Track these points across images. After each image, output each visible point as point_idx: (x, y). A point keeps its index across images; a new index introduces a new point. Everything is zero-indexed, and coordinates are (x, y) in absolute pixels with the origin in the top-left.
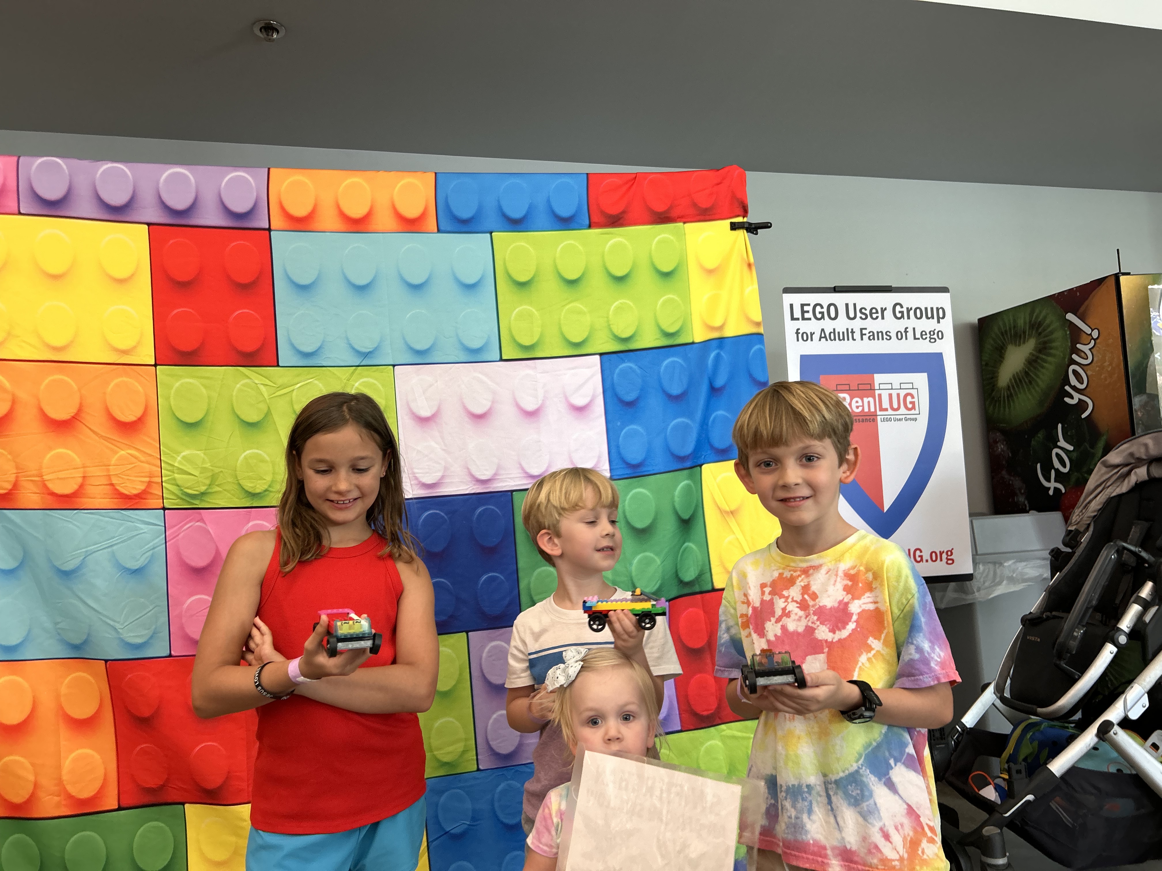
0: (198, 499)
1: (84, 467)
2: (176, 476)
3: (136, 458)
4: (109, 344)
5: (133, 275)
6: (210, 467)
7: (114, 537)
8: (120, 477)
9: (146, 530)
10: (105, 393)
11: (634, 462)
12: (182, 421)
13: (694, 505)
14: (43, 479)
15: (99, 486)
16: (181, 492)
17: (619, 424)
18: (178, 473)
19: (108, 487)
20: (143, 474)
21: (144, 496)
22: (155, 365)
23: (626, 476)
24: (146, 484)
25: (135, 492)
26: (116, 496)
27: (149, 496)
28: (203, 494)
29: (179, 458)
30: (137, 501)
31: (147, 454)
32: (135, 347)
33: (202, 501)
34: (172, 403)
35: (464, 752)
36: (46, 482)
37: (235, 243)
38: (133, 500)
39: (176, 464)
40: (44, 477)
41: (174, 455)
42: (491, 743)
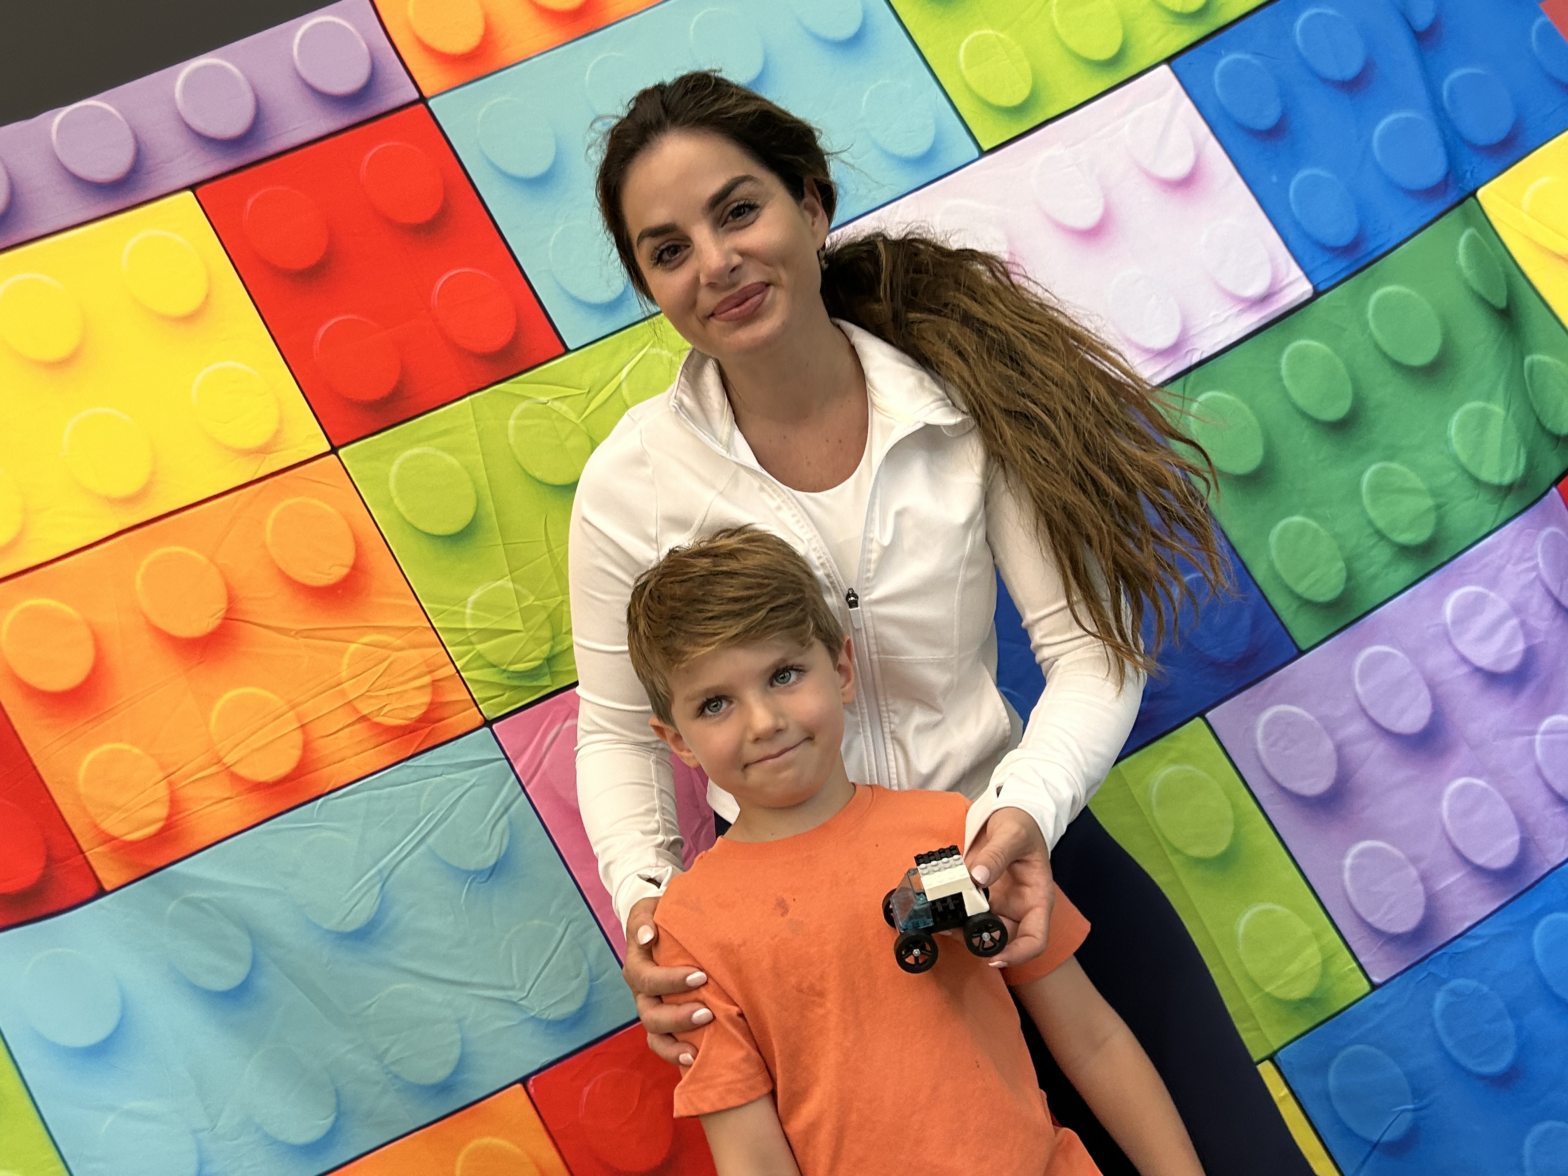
0: (545, 675)
1: (293, 708)
2: (479, 647)
3: (384, 647)
4: (227, 448)
5: (207, 296)
6: (535, 603)
7: (419, 823)
8: (371, 697)
9: (473, 781)
10: (264, 546)
11: (1344, 240)
12: (439, 537)
13: (1502, 277)
14: (224, 764)
15: (340, 733)
16: (505, 675)
17: (1274, 179)
18: (480, 642)
19: (358, 726)
20: (414, 673)
21: (436, 715)
22: (334, 450)
23: (1343, 275)
24: (429, 690)
25: (416, 714)
26: (383, 739)
27: (446, 712)
28: (550, 660)
29: (468, 611)
30: (427, 730)
31: (403, 629)
32: (278, 432)
33: (554, 674)
34: (402, 509)
35: (1327, 962)
36: (233, 769)
37: (370, 154)
38: (419, 732)
39: (468, 625)
40: (225, 760)
41: (456, 608)
42: (1370, 920)
